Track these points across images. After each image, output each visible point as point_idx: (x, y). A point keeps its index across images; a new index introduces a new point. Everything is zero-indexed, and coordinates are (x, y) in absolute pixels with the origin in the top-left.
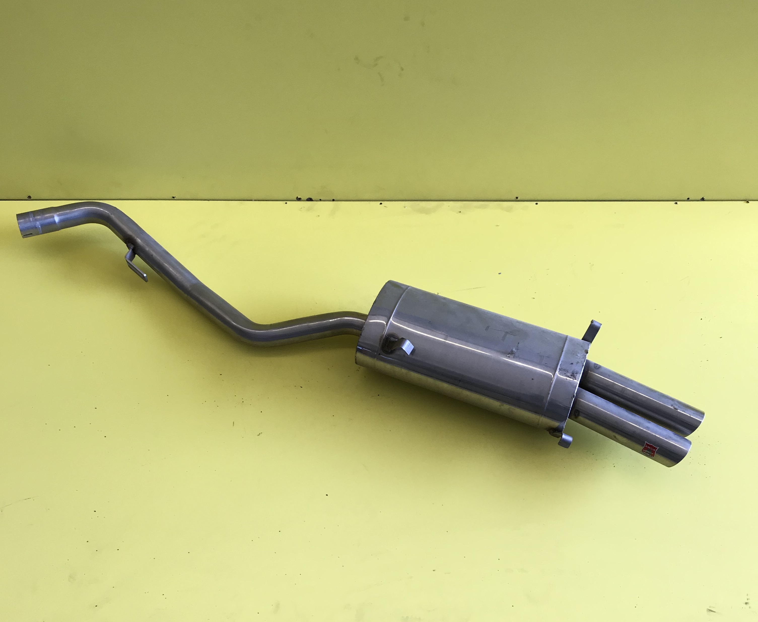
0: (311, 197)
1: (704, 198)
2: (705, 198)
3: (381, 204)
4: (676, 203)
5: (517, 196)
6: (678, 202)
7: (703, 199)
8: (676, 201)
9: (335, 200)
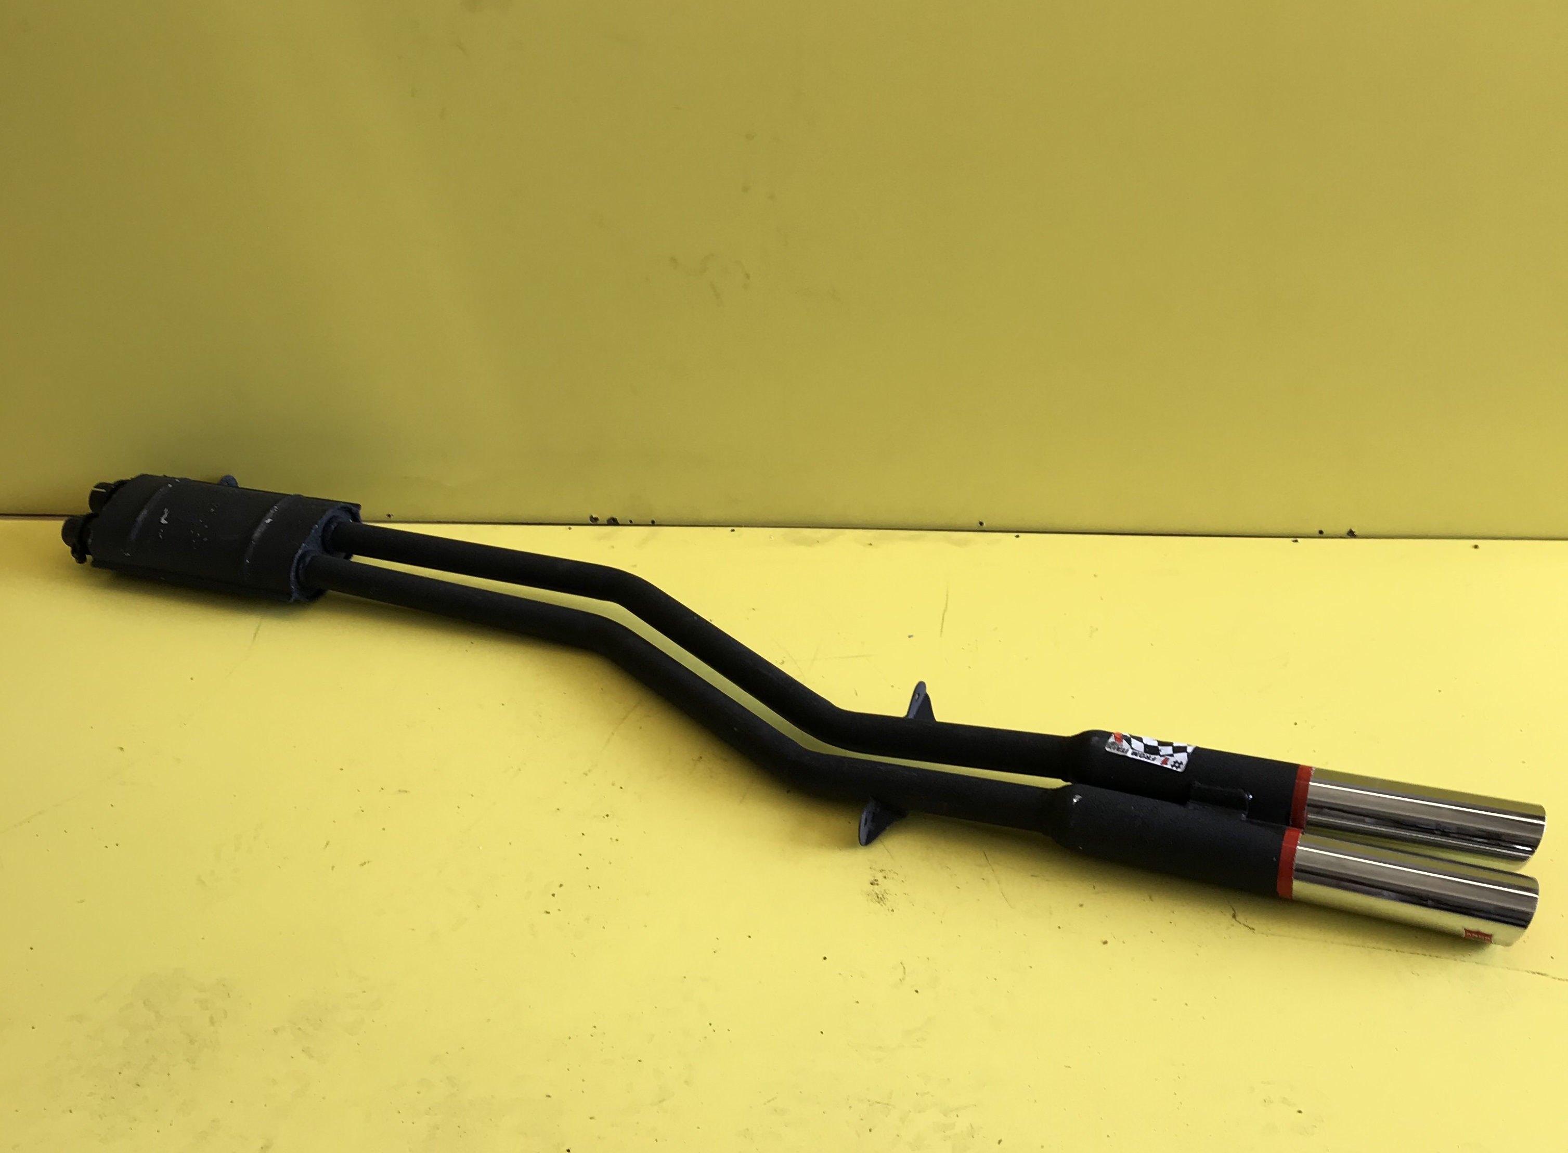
0: (614, 517)
1: (1353, 530)
2: (1355, 532)
3: (733, 530)
4: (1296, 541)
5: (981, 521)
6: (1299, 540)
7: (1351, 534)
8: (1295, 537)
9: (656, 523)
